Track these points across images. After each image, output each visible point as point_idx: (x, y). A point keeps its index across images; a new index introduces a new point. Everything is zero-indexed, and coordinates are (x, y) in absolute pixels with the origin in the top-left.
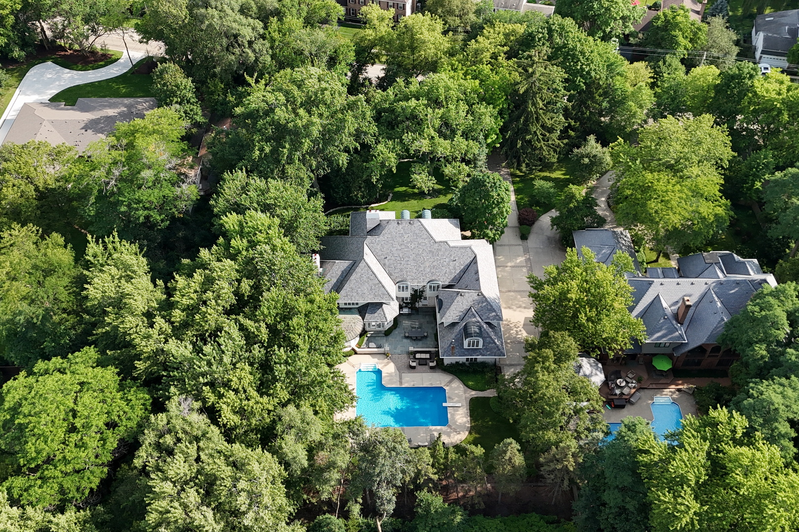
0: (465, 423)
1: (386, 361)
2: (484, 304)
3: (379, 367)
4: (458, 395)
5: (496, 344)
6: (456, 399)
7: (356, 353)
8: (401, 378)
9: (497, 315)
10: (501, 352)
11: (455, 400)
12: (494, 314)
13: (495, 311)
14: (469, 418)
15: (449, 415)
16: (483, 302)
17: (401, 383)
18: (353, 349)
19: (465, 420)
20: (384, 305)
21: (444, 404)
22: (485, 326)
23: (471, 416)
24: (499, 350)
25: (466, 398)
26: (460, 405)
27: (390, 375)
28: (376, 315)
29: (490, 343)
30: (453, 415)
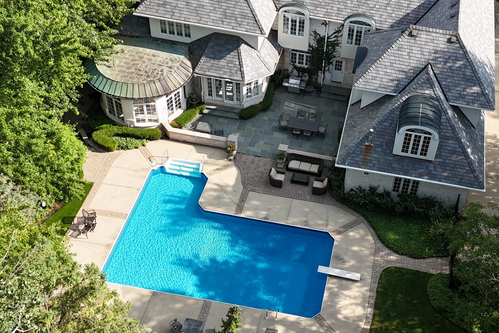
0: (359, 318)
1: (224, 162)
2: (459, 64)
3: (206, 170)
4: (356, 256)
5: (467, 156)
6: (352, 262)
7: (165, 136)
8: (243, 199)
9: (483, 94)
10: (477, 178)
11: (347, 265)
12: (476, 89)
13: (480, 84)
14: (370, 310)
15: (326, 294)
16: (457, 59)
17: (240, 208)
18: (162, 127)
19: (359, 311)
20: (243, 47)
21: (322, 269)
22: (450, 112)
23: (376, 306)
24: (473, 171)
25: (375, 265)
26: (356, 276)
27: (222, 189)
28: (223, 62)
29: (454, 152)
30: (334, 295)
